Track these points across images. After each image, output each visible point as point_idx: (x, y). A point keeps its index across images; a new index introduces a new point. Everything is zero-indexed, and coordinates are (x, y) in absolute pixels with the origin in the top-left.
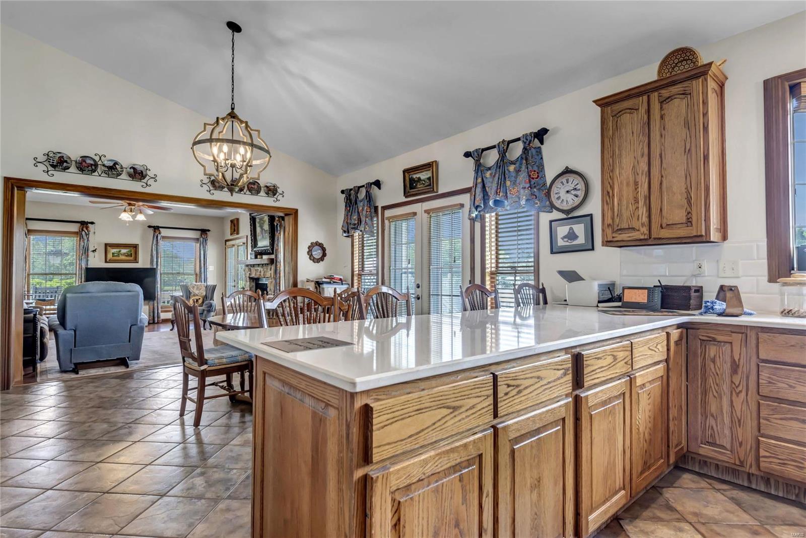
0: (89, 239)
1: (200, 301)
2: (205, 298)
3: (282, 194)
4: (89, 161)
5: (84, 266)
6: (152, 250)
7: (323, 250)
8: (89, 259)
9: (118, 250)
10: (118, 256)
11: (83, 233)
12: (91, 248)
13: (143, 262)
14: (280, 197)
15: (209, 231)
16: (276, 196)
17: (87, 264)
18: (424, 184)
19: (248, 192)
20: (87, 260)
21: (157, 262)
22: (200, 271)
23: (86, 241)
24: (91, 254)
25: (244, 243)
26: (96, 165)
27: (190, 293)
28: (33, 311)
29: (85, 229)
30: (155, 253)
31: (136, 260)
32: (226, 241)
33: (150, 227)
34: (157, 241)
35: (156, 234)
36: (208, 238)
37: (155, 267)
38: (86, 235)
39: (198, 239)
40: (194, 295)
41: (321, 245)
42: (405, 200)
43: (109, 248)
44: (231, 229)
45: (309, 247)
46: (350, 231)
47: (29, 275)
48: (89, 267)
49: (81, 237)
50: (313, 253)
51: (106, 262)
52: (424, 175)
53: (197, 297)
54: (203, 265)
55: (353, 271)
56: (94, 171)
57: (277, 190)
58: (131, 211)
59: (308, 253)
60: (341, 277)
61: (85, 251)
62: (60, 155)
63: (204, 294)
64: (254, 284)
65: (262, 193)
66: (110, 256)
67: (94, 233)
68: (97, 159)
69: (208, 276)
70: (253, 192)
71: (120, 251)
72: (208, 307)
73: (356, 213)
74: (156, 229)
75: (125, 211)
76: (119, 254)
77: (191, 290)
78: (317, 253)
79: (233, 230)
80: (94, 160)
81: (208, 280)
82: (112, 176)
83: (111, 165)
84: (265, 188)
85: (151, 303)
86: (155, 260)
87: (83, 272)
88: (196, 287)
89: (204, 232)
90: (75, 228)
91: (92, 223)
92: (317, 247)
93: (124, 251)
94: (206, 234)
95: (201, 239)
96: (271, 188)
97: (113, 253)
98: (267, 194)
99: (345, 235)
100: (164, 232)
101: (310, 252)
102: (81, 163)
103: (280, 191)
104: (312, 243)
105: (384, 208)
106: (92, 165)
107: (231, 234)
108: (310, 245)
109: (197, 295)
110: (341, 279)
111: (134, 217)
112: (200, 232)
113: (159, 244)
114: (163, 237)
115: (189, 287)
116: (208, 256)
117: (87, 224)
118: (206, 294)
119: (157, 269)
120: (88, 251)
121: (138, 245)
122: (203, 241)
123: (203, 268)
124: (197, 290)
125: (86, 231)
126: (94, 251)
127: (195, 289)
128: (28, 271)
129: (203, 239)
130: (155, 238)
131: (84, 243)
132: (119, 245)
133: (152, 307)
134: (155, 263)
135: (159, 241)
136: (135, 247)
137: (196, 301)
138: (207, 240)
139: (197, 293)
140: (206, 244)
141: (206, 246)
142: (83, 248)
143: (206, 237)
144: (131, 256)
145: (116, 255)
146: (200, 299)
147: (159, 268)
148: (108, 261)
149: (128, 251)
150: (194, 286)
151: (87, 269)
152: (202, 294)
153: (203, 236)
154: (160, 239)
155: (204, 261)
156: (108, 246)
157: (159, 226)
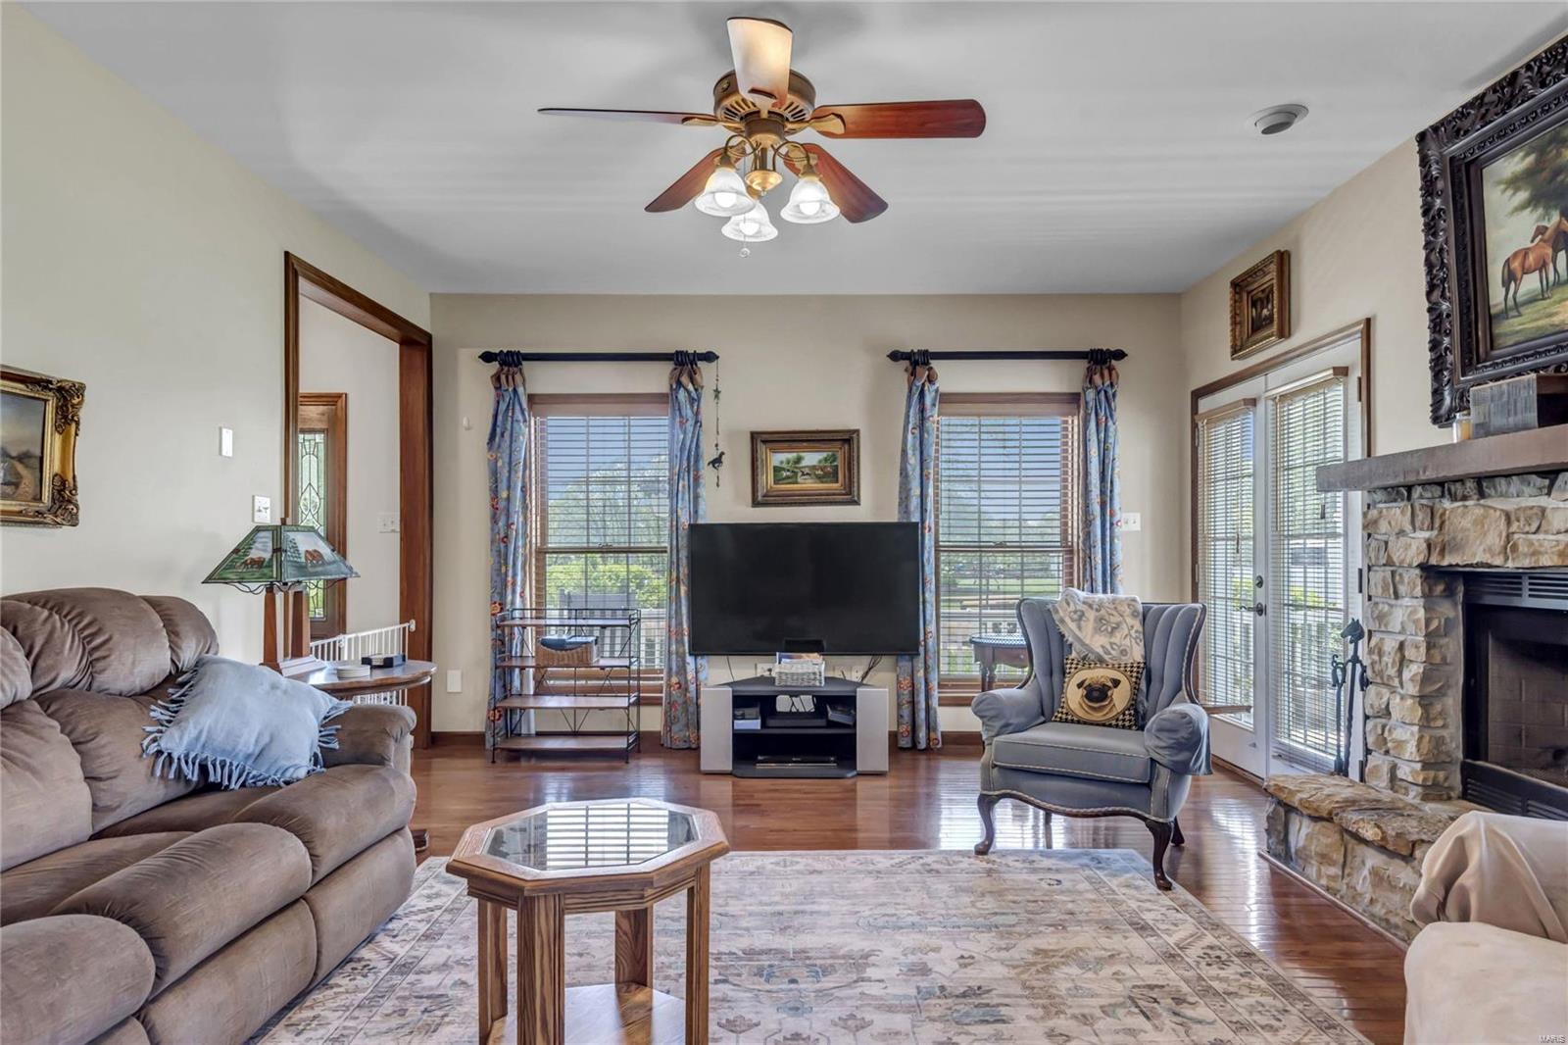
0: (704, 417)
1: (1120, 698)
2: (1142, 680)
5: (685, 520)
6: (904, 452)
8: (702, 491)
9: (792, 456)
10: (793, 478)
11: (682, 394)
12: (708, 453)
13: (873, 505)
15: (1120, 355)
17: (696, 512)
20: (696, 497)
21: (923, 496)
22: (1087, 535)
23: (689, 425)
24: (707, 473)
25: (1342, 372)
27: (1064, 646)
29: (685, 379)
30: (913, 460)
31: (850, 493)
32: (1198, 394)
33: (895, 355)
34: (922, 410)
35: (919, 384)
36: (1120, 389)
37: (915, 518)
38: (692, 401)
39: (1074, 399)
40: (1085, 661)
43: (762, 448)
44: (1234, 323)
48: (701, 521)
49: (677, 412)
51: (756, 503)
54: (1096, 509)
61: (689, 465)
63: (1137, 654)
64: (1452, 611)
66: (767, 480)
67: (717, 392)
69: (1119, 557)
71: (799, 460)
74: (917, 362)
76: (794, 471)
77: (1069, 628)
79: (1247, 327)
81: (1122, 574)
85: (905, 664)
86: (916, 491)
87: (683, 542)
88: (1091, 615)
89: (1101, 361)
90: (655, 379)
91: (710, 357)
93: (812, 458)
94: (1111, 369)
95: (1091, 394)
97: (777, 470)
100: (951, 377)
107: (1236, 350)
109: (1101, 661)
112: (1082, 365)
113: (930, 425)
114: (942, 395)
115: (1056, 617)
116: (1116, 470)
117: (693, 363)
118: (1147, 656)
119: (923, 528)
120: (697, 461)
121: (857, 432)
122: (1097, 401)
123: (1098, 522)
124: (1097, 630)
125: (690, 387)
126: (717, 462)
127: (1089, 625)
128: (535, 540)
129: (1099, 392)
130: (916, 397)
131: (685, 433)
132: (796, 437)
133: (906, 683)
134: (915, 502)
135: (928, 413)
136: (848, 441)
137: (1097, 694)
138: (1114, 395)
139: (1100, 651)
140: (1111, 414)
141: (1110, 423)
142: (682, 450)
143: (1112, 385)
144: (833, 476)
145: (785, 474)
146: (1116, 683)
147: (930, 521)
148: (760, 498)
149: (826, 460)
150: (1085, 608)
151: (694, 528)
152: (1123, 652)
153: (1097, 378)
154: (934, 405)
155: (1102, 493)
156: (763, 440)
157: (932, 350)
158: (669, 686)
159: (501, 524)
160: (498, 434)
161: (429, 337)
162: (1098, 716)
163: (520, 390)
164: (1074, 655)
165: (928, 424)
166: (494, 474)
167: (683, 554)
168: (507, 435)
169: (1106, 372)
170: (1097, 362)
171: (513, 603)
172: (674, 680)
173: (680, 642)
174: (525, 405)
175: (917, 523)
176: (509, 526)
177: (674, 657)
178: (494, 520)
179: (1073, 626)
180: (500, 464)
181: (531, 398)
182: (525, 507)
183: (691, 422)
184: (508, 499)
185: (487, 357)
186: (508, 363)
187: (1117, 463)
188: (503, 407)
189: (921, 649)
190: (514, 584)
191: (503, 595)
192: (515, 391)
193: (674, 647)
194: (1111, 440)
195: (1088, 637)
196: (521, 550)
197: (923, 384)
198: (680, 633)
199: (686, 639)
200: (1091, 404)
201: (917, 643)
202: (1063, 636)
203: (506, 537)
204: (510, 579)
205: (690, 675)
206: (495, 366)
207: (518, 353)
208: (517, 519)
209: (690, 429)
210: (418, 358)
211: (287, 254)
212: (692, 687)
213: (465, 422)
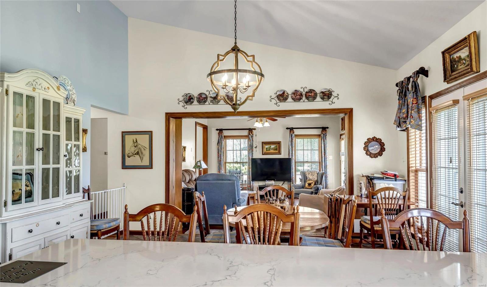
0: (253, 140)
2: (316, 183)
3: (337, 97)
4: (204, 96)
5: (251, 158)
6: (289, 145)
7: (380, 145)
8: (254, 152)
9: (269, 146)
10: (269, 150)
11: (250, 136)
12: (254, 146)
13: (284, 155)
14: (335, 100)
15: (328, 128)
16: (331, 100)
17: (252, 156)
18: (464, 64)
19: (306, 100)
20: (252, 153)
21: (292, 153)
22: (322, 160)
23: (251, 141)
24: (254, 149)
26: (206, 98)
28: (191, 190)
29: (250, 133)
30: (290, 147)
31: (279, 153)
32: (340, 135)
33: (287, 128)
34: (292, 138)
35: (291, 134)
37: (291, 157)
38: (252, 137)
39: (319, 136)
40: (309, 180)
41: (378, 141)
42: (446, 86)
43: (264, 145)
44: (342, 126)
45: (365, 143)
46: (401, 125)
47: (225, 163)
48: (253, 158)
49: (249, 139)
50: (370, 149)
51: (263, 154)
52: (463, 53)
53: (310, 182)
54: (323, 156)
55: (408, 168)
56: (205, 102)
57: (331, 95)
58: (261, 121)
59: (364, 148)
60: (397, 173)
61: (251, 148)
62: (189, 95)
63: (316, 179)
65: (318, 99)
66: (265, 150)
67: (256, 135)
68: (207, 93)
69: (327, 164)
70: (310, 99)
71: (270, 147)
72: (316, 190)
73: (406, 106)
74: (291, 129)
75: (257, 121)
76: (270, 149)
77: (307, 175)
78: (374, 148)
80: (206, 95)
81: (328, 167)
82: (215, 103)
83: (215, 96)
84: (321, 94)
85: (289, 183)
86: (291, 152)
87: (250, 161)
88: (310, 173)
89: (324, 129)
90: (246, 133)
91: (255, 129)
92: (373, 143)
93: (273, 146)
95: (322, 135)
96: (326, 93)
97: (267, 148)
98: (323, 98)
99: (399, 129)
100: (297, 132)
101: (366, 148)
102: (199, 98)
103: (334, 94)
104: (368, 139)
105: (432, 97)
106: (205, 98)
107: (342, 130)
108: (366, 141)
109: (311, 180)
110: (395, 176)
111: (263, 124)
112: (321, 129)
113: (294, 141)
114: (296, 135)
115: (306, 174)
116: (327, 149)
117: (252, 130)
118: (317, 180)
119: (292, 159)
120: (252, 147)
121: (281, 142)
122: (323, 136)
123: (324, 158)
124: (311, 176)
125: (251, 135)
126: (256, 147)
127: (310, 175)
128: (225, 161)
129: (323, 135)
130: (291, 136)
131: (250, 142)
132: (270, 143)
133: (289, 186)
134: (291, 154)
135: (293, 139)
136: (279, 143)
137: (310, 184)
138: (326, 135)
139: (311, 178)
140: (326, 138)
141: (326, 140)
142: (250, 145)
143: (326, 133)
144: (277, 150)
145: (268, 149)
146: (312, 183)
147: (293, 158)
148: (263, 153)
149: (275, 147)
150: (310, 172)
151: (252, 159)
152: (314, 179)
153: (323, 132)
154: (294, 137)
155: (324, 152)
156: (264, 143)
157: (294, 127)
158: (248, 186)
159: (220, 158)
160: (219, 143)
161: (207, 126)
162: (309, 188)
163: (223, 135)
164: (308, 179)
165: (293, 141)
166: (218, 149)
167: (250, 163)
168: (220, 143)
169: (325, 131)
170: (323, 129)
171: (222, 172)
172: (249, 185)
173: (250, 179)
174: (223, 138)
175: (291, 158)
176: (221, 158)
177: (249, 181)
178: (218, 157)
179: (308, 175)
180: (219, 148)
181: (224, 136)
182: (223, 155)
183: (252, 141)
184: (221, 154)
185: (217, 130)
186: (221, 131)
187: (327, 147)
188: (220, 138)
189: (292, 180)
190: (222, 168)
191: (220, 171)
192: (222, 136)
193: (249, 180)
194: (326, 143)
195: (310, 177)
196: (223, 163)
197: (292, 134)
198: (250, 177)
199: (251, 178)
200: (322, 137)
201: (291, 179)
202: (306, 176)
203: (220, 160)
204: (221, 168)
205: (252, 185)
206: (218, 131)
207: (222, 129)
208: (222, 157)
209: (251, 142)
210: (206, 130)
211: (196, 122)
212: (252, 187)
213: (213, 141)
